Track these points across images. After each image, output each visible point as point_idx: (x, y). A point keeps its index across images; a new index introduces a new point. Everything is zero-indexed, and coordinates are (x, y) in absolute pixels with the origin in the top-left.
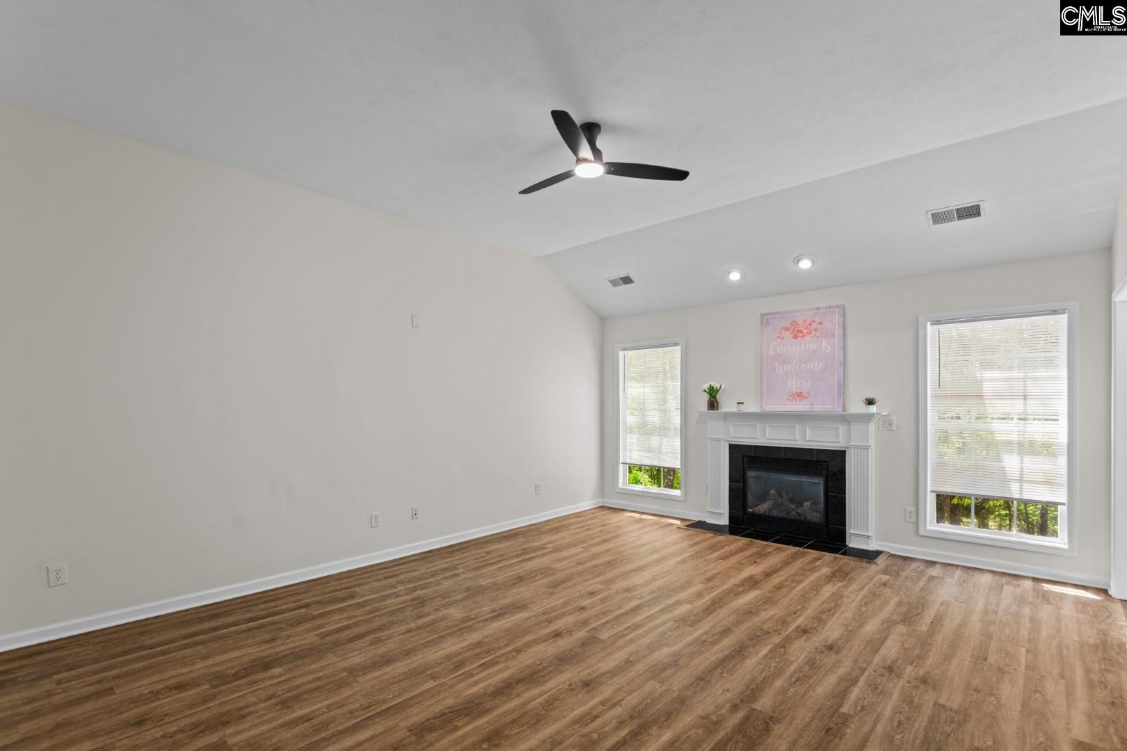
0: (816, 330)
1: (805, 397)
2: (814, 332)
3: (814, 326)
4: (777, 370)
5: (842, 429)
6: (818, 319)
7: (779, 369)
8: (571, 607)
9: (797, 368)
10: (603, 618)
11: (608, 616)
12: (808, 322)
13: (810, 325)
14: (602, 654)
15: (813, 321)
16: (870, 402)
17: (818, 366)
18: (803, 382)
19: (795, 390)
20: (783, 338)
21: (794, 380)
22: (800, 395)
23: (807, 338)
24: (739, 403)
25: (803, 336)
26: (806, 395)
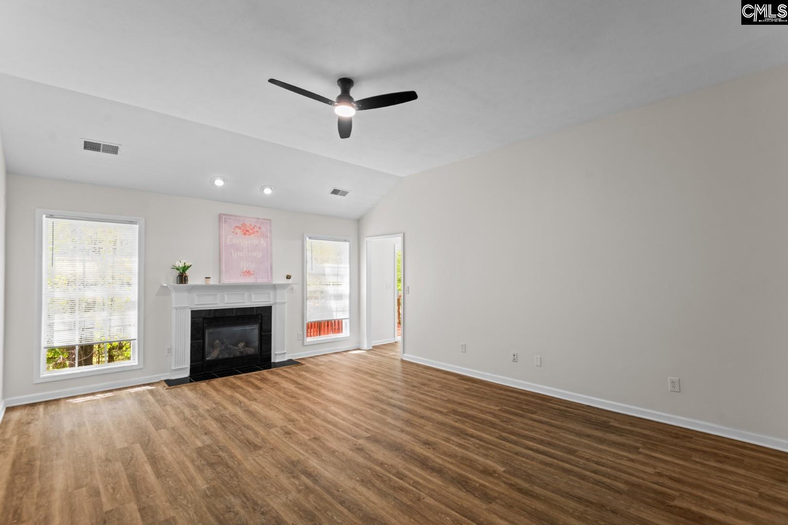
0: (257, 232)
1: (252, 274)
2: (256, 233)
3: (256, 229)
4: (233, 255)
5: (272, 293)
6: (258, 225)
7: (234, 254)
9: (246, 255)
12: (252, 226)
13: (254, 228)
15: (256, 226)
16: (288, 277)
17: (259, 255)
18: (250, 264)
19: (245, 269)
20: (236, 234)
21: (245, 262)
22: (248, 272)
23: (252, 236)
24: (206, 278)
25: (250, 234)
26: (252, 272)
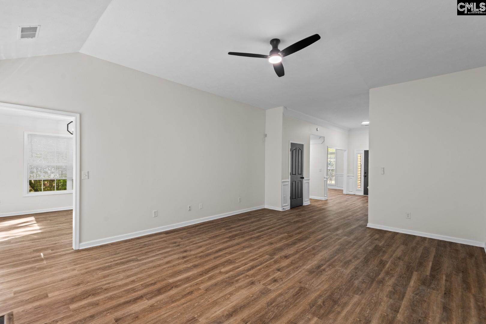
8: (285, 271)
10: (268, 264)
11: (265, 265)
14: (267, 251)
